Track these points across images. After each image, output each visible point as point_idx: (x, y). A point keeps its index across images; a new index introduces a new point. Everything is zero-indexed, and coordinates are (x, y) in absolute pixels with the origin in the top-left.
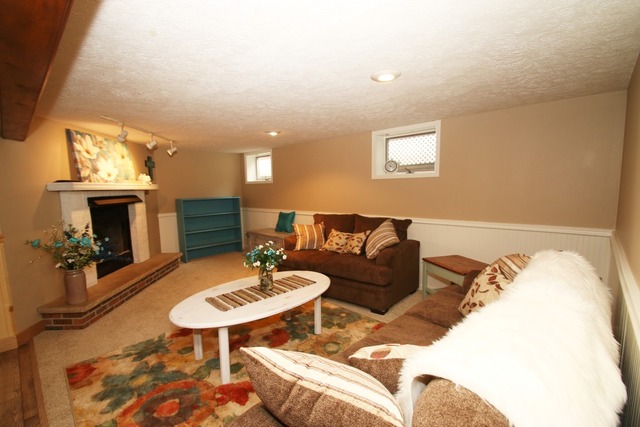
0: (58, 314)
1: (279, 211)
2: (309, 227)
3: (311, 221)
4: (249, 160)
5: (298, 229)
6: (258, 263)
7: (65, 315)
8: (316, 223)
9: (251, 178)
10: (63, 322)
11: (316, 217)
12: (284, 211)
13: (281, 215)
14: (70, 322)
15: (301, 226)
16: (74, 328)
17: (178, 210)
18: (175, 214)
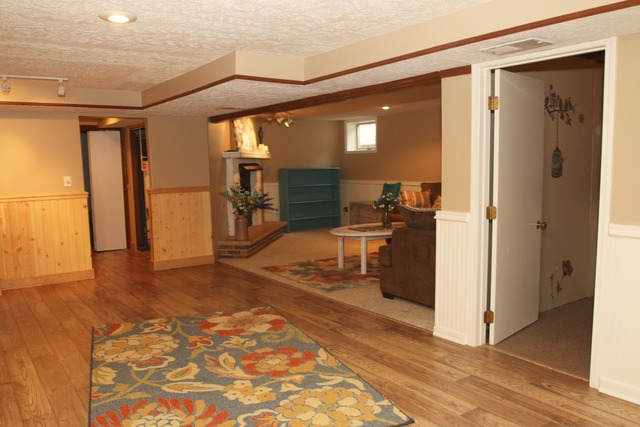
0: (231, 247)
1: (383, 182)
2: (417, 193)
3: (419, 189)
4: (350, 127)
5: (406, 195)
6: (383, 206)
7: (236, 247)
8: (424, 190)
9: (351, 147)
10: (234, 252)
11: (423, 186)
12: (389, 182)
13: (386, 186)
14: (239, 253)
15: (409, 192)
16: (241, 257)
17: (280, 181)
18: (277, 184)
